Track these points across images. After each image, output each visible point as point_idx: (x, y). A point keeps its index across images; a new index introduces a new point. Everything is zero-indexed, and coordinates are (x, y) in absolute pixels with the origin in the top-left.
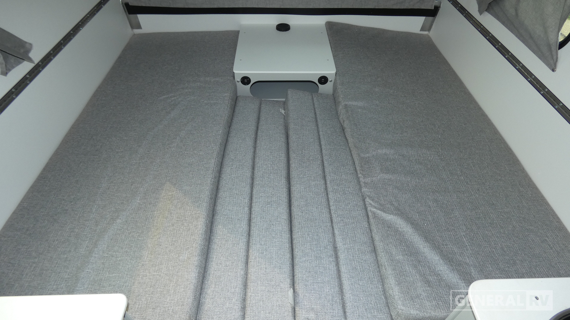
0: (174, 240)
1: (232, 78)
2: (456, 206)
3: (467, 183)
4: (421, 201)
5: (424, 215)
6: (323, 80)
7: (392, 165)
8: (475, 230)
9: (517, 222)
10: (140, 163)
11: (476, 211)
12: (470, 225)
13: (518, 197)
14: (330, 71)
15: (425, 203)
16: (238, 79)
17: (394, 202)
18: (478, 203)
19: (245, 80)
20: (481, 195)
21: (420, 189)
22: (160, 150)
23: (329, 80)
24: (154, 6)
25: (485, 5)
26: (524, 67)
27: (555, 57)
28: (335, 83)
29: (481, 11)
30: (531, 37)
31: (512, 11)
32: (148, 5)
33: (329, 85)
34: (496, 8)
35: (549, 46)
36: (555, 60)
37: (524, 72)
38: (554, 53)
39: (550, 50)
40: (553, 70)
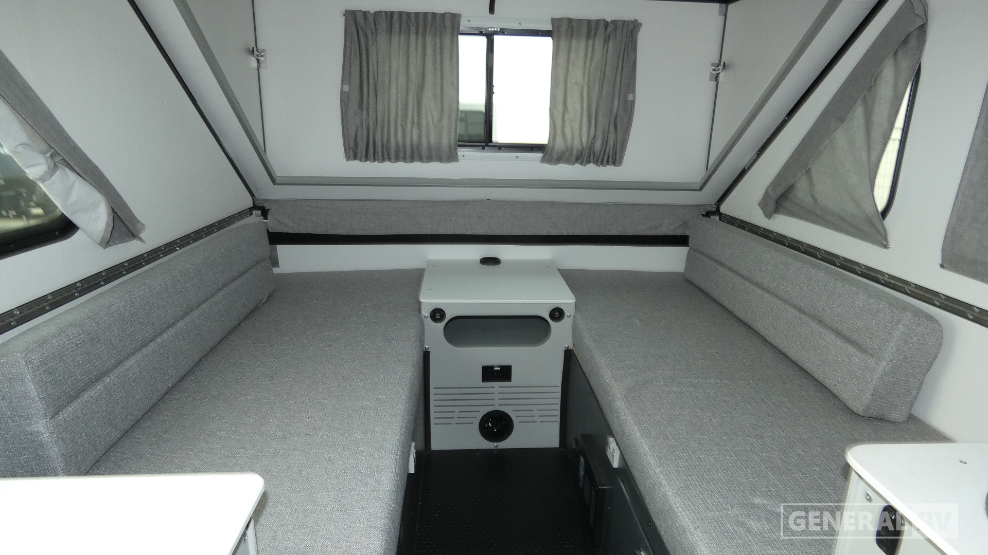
1: (418, 313)
2: (795, 443)
3: (806, 416)
4: (736, 439)
6: (557, 314)
10: (275, 402)
12: (826, 464)
14: (565, 299)
15: (744, 440)
16: (426, 312)
19: (437, 314)
23: (567, 313)
24: (305, 232)
25: (771, 206)
26: (846, 260)
27: (882, 231)
28: (575, 317)
29: (769, 216)
30: (843, 219)
31: (809, 199)
32: (296, 231)
33: (566, 322)
34: (787, 204)
35: (869, 220)
36: (883, 234)
37: (848, 265)
38: (879, 226)
39: (873, 225)
40: (886, 247)
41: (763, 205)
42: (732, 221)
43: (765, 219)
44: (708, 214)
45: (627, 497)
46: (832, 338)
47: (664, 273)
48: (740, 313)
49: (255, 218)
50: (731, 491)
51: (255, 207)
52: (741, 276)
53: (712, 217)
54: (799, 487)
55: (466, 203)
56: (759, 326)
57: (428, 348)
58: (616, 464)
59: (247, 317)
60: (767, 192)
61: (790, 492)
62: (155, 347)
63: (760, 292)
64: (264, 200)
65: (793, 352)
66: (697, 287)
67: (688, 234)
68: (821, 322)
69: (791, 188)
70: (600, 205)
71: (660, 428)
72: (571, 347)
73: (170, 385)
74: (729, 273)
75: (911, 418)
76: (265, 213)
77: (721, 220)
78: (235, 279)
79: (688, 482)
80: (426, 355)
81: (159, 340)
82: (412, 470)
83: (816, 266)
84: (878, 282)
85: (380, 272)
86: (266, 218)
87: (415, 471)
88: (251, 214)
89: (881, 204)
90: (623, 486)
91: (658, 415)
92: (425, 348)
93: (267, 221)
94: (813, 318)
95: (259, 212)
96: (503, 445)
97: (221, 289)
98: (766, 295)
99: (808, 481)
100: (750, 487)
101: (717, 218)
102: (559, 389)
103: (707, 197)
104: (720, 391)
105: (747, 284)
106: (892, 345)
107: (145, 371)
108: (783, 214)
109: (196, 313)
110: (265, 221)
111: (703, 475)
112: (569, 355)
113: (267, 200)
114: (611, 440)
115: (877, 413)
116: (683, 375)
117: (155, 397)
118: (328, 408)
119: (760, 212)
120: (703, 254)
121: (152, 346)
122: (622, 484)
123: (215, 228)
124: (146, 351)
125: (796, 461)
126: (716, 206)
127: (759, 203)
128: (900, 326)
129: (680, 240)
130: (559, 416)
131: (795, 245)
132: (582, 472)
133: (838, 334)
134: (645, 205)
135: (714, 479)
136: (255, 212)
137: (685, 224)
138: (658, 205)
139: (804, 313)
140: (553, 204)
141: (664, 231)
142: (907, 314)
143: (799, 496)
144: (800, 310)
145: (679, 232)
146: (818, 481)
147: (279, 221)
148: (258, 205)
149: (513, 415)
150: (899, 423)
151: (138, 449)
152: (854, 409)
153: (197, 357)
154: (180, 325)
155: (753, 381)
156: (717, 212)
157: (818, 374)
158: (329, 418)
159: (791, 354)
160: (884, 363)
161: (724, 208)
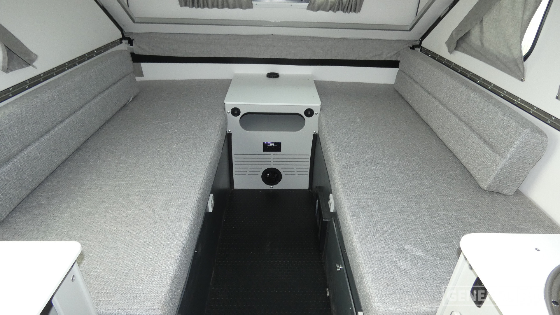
0: (154, 235)
1: (223, 110)
2: (440, 208)
3: (450, 189)
4: (403, 203)
5: (407, 214)
6: (309, 112)
7: (373, 174)
8: (461, 228)
9: (506, 222)
10: (126, 170)
11: (461, 212)
12: (456, 223)
13: (505, 201)
14: (315, 103)
15: (408, 205)
16: (228, 110)
17: (375, 204)
18: (463, 205)
19: (235, 112)
20: (466, 199)
21: (401, 193)
22: (149, 162)
23: (315, 112)
24: (157, 55)
25: (454, 46)
26: (495, 86)
27: (522, 69)
28: (320, 115)
29: (451, 52)
30: (498, 59)
31: (478, 43)
32: (151, 54)
33: (315, 117)
34: (464, 45)
35: (515, 62)
36: (522, 71)
37: (496, 90)
38: (520, 65)
39: (517, 65)
40: (522, 80)
41: (448, 43)
42: (428, 53)
43: (448, 53)
44: (413, 48)
45: (336, 231)
46: (476, 139)
47: (381, 84)
48: (423, 116)
49: (124, 46)
50: (392, 240)
51: (124, 37)
52: (427, 92)
53: (415, 49)
54: (435, 239)
55: (258, 36)
56: (434, 126)
57: (230, 131)
58: (332, 210)
59: (119, 111)
60: (452, 34)
61: (429, 241)
62: (50, 136)
63: (437, 103)
64: (130, 33)
65: (451, 145)
66: (400, 95)
67: (399, 60)
68: (471, 128)
69: (468, 33)
70: (344, 39)
71: (357, 194)
72: (317, 133)
73: (64, 158)
74: (420, 88)
75: (518, 193)
76: (131, 42)
77: (422, 52)
78: (107, 88)
79: (367, 233)
80: (229, 137)
81: (52, 132)
82: (211, 210)
83: (475, 90)
84: (512, 102)
85: (205, 81)
86: (132, 45)
87: (213, 211)
88: (121, 43)
89: (525, 52)
90: (334, 224)
91: (358, 185)
92: (229, 131)
93: (132, 47)
94: (467, 125)
95: (127, 41)
96: (275, 187)
97: (98, 95)
98: (441, 106)
99: (442, 235)
100: (405, 237)
101: (419, 49)
102: (309, 157)
103: (414, 35)
104: (400, 170)
105: (430, 97)
106: (512, 150)
107: (43, 152)
108: (460, 51)
109: (80, 112)
110: (131, 47)
111: (378, 228)
112: (316, 138)
113: (132, 33)
114: (331, 195)
115: (495, 189)
116: (379, 158)
117: (54, 167)
118: (158, 175)
119: (446, 49)
120: (406, 74)
121: (47, 136)
122: (334, 223)
123: (86, 57)
124: (42, 140)
125: (437, 220)
126: (420, 42)
127: (446, 42)
128: (521, 138)
129: (394, 64)
130: (309, 172)
131: (465, 73)
132: (317, 209)
133: (480, 137)
134: (373, 40)
135: (384, 231)
136: (123, 41)
137: (398, 54)
138: (382, 40)
139: (462, 121)
140: (314, 38)
141: (384, 57)
142: (527, 130)
143: (434, 244)
144: (460, 119)
145: (394, 59)
146: (448, 234)
147: (139, 47)
148: (126, 36)
149: (281, 171)
150: (508, 195)
151: (41, 200)
152: (482, 186)
153: (83, 140)
154: (67, 121)
155: (422, 163)
156: (420, 46)
157: (464, 161)
158: (157, 182)
159: (450, 146)
160: (505, 160)
161: (424, 44)
